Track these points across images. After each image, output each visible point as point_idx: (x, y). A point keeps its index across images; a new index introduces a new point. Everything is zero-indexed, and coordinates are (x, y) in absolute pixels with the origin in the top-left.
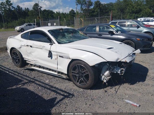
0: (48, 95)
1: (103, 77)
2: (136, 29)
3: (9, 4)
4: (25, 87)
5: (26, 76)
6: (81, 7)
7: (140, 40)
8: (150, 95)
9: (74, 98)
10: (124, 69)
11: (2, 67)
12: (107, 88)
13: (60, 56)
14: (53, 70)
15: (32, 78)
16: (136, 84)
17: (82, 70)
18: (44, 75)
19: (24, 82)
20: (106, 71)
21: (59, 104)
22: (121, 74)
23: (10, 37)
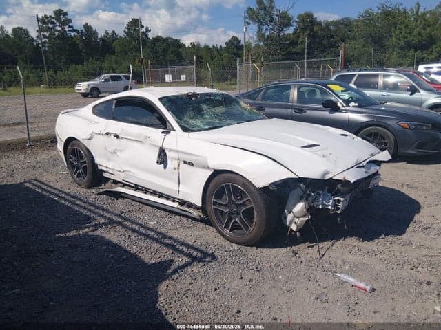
0: (153, 254)
1: (290, 217)
2: (406, 95)
3: (63, 19)
4: (97, 233)
5: (102, 209)
6: (260, 30)
7: (410, 128)
8: (407, 267)
9: (214, 264)
10: (342, 199)
11: (43, 186)
12: (300, 245)
13: (185, 162)
14: (168, 198)
15: (115, 215)
16: (377, 241)
17: (239, 198)
18: (145, 208)
19: (97, 223)
20: (299, 202)
21: (178, 275)
22: (333, 210)
23: (65, 111)
